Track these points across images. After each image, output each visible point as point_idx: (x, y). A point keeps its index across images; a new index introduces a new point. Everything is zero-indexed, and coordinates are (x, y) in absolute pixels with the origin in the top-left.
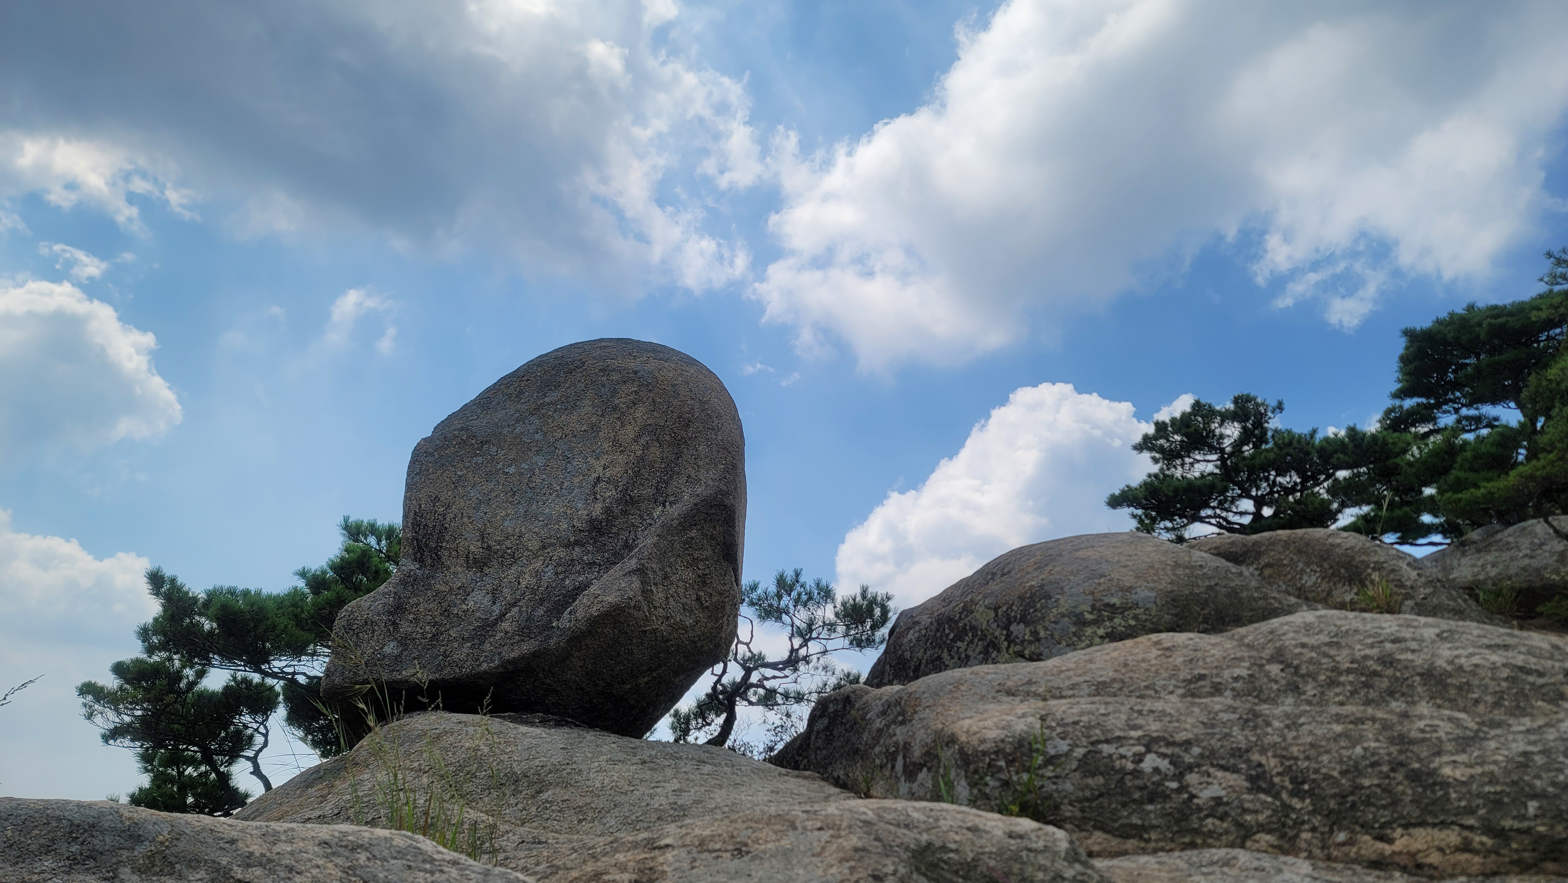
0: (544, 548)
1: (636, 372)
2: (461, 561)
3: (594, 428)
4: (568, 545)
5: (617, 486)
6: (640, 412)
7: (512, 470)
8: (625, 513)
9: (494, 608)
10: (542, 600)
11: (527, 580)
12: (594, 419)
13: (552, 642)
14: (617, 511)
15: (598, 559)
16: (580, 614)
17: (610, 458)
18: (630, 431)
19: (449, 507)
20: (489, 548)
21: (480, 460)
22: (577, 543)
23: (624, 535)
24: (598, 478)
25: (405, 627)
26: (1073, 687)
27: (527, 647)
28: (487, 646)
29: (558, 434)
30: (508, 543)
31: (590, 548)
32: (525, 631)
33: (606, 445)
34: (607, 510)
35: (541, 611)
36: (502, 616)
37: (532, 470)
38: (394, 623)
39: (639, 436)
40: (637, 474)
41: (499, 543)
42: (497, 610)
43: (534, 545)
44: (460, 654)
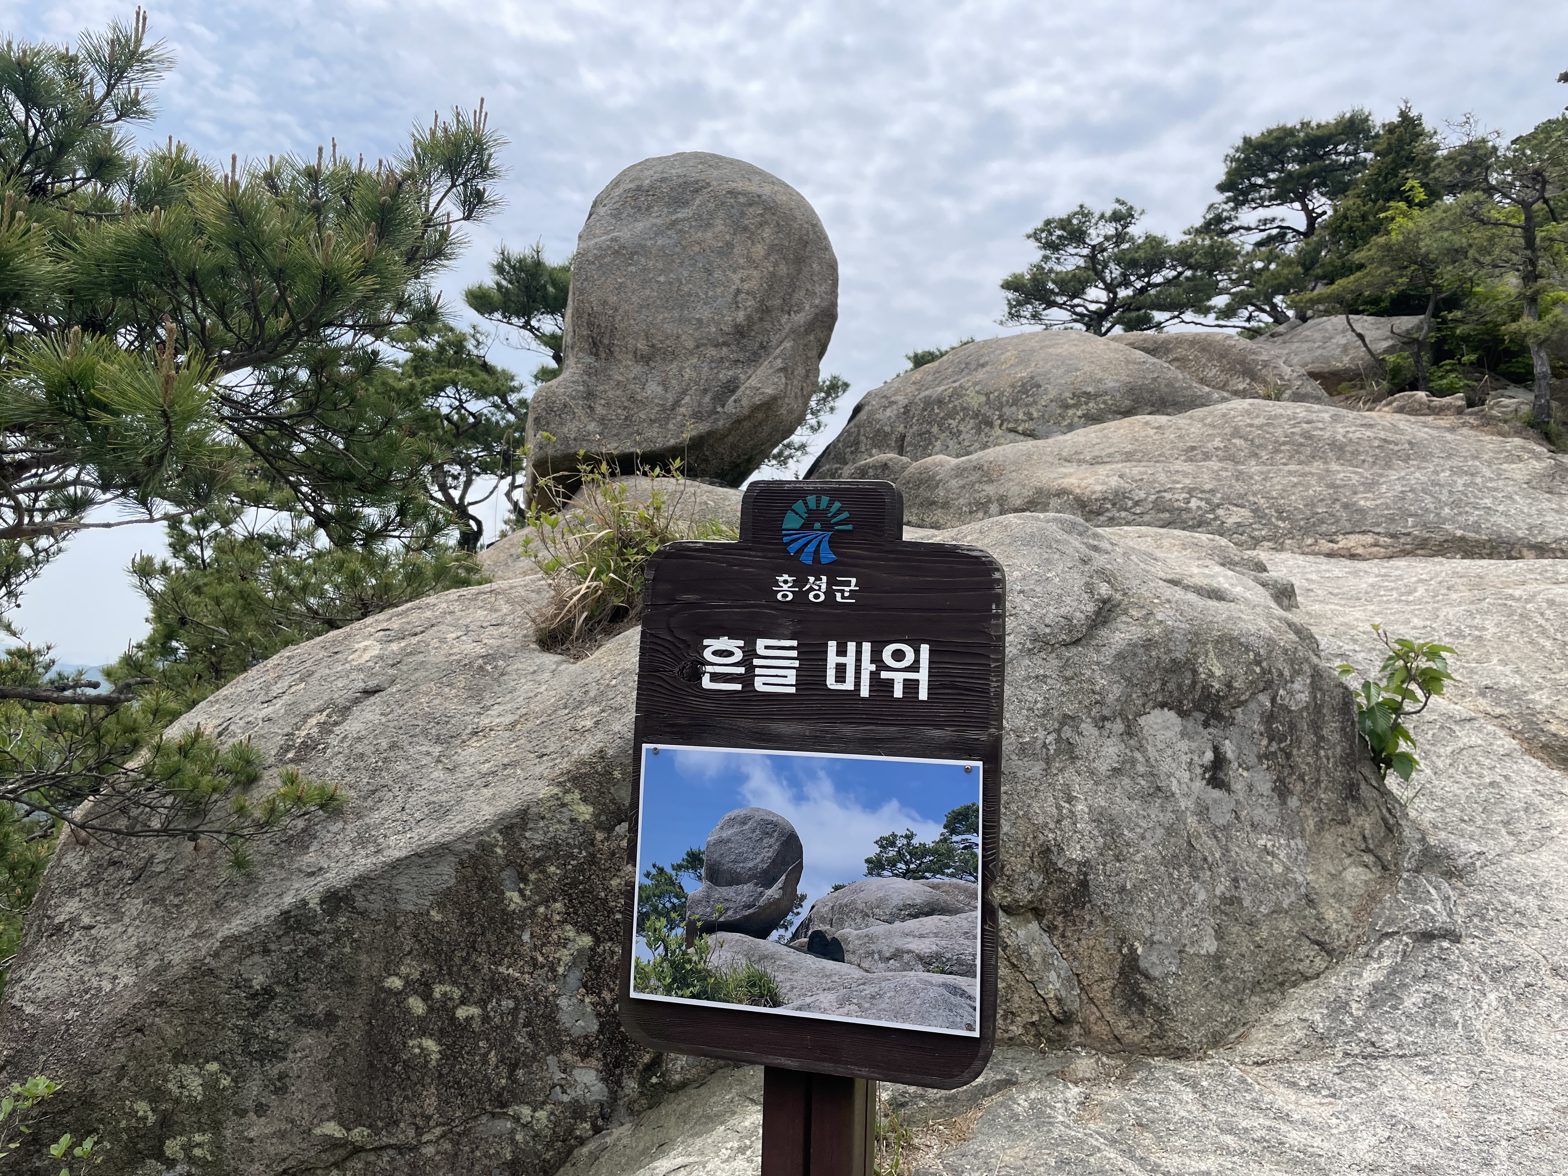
0: (698, 347)
1: (759, 196)
2: (630, 356)
3: (729, 245)
4: (717, 346)
5: (755, 298)
6: (767, 232)
7: (662, 279)
8: (761, 319)
9: (669, 395)
10: (705, 391)
11: (688, 373)
12: (728, 237)
13: (721, 423)
14: (756, 317)
15: (741, 356)
16: (745, 402)
17: (746, 272)
18: (759, 250)
19: (616, 310)
20: (653, 346)
21: (633, 269)
22: (725, 344)
23: (759, 338)
24: (738, 291)
25: (600, 410)
26: (1109, 455)
27: (703, 427)
28: (671, 426)
29: (697, 248)
30: (668, 342)
31: (734, 348)
32: (697, 416)
33: (741, 261)
34: (749, 318)
35: (707, 399)
36: (677, 403)
37: (679, 280)
38: (590, 407)
39: (769, 255)
40: (771, 287)
41: (661, 342)
42: (671, 397)
43: (690, 344)
44: (653, 432)
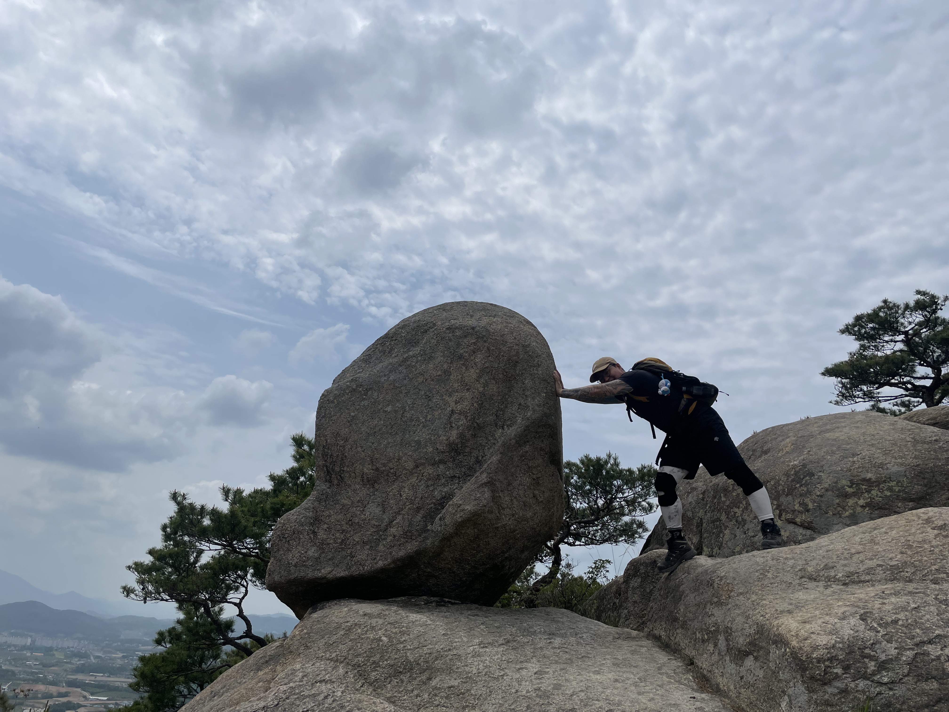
0: (417, 467)
1: (473, 328)
2: (358, 480)
3: (447, 373)
4: (434, 464)
5: (466, 417)
6: (479, 358)
7: (389, 409)
8: (474, 436)
9: (384, 517)
10: (418, 509)
11: (407, 492)
12: (445, 366)
13: (429, 542)
14: (468, 435)
15: (457, 473)
16: (448, 520)
17: (459, 395)
18: (473, 373)
19: (346, 440)
20: (377, 469)
21: (366, 403)
22: (441, 462)
23: (475, 453)
24: (453, 412)
25: (322, 535)
26: (869, 571)
27: (411, 547)
28: (381, 548)
29: (420, 379)
30: (391, 465)
31: (451, 465)
32: (408, 535)
33: (456, 385)
34: (461, 436)
35: (419, 517)
36: (390, 524)
37: (403, 408)
38: (314, 532)
39: (480, 377)
40: (481, 405)
41: (384, 465)
42: (386, 518)
43: (410, 465)
44: (362, 554)
